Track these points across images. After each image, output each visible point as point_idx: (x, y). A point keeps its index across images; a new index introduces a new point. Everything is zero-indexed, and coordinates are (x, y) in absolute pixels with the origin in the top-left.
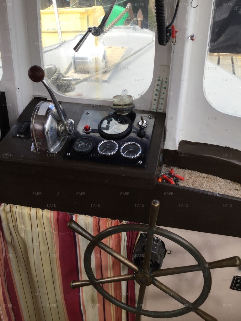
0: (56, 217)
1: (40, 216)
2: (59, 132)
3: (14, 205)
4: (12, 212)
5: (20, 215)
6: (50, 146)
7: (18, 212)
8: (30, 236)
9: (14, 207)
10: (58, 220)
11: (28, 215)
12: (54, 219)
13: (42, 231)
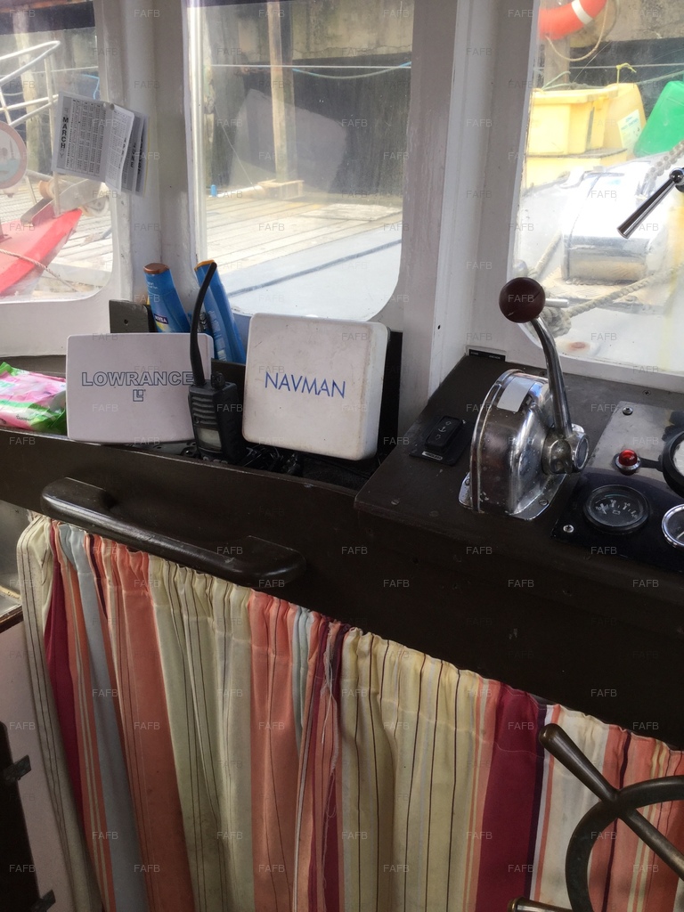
0: (495, 698)
1: (450, 686)
2: (547, 460)
3: (384, 638)
4: (375, 656)
5: (395, 668)
6: (516, 498)
7: (390, 660)
8: (410, 735)
9: (383, 644)
10: (499, 709)
11: (416, 674)
12: (488, 702)
13: (447, 728)
